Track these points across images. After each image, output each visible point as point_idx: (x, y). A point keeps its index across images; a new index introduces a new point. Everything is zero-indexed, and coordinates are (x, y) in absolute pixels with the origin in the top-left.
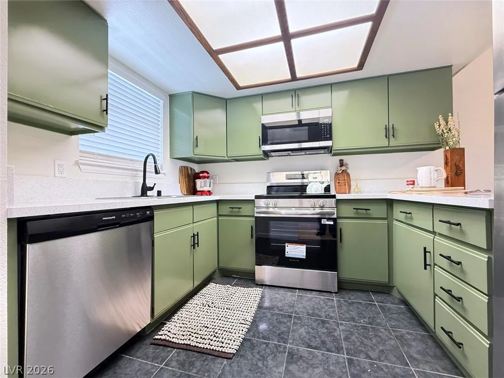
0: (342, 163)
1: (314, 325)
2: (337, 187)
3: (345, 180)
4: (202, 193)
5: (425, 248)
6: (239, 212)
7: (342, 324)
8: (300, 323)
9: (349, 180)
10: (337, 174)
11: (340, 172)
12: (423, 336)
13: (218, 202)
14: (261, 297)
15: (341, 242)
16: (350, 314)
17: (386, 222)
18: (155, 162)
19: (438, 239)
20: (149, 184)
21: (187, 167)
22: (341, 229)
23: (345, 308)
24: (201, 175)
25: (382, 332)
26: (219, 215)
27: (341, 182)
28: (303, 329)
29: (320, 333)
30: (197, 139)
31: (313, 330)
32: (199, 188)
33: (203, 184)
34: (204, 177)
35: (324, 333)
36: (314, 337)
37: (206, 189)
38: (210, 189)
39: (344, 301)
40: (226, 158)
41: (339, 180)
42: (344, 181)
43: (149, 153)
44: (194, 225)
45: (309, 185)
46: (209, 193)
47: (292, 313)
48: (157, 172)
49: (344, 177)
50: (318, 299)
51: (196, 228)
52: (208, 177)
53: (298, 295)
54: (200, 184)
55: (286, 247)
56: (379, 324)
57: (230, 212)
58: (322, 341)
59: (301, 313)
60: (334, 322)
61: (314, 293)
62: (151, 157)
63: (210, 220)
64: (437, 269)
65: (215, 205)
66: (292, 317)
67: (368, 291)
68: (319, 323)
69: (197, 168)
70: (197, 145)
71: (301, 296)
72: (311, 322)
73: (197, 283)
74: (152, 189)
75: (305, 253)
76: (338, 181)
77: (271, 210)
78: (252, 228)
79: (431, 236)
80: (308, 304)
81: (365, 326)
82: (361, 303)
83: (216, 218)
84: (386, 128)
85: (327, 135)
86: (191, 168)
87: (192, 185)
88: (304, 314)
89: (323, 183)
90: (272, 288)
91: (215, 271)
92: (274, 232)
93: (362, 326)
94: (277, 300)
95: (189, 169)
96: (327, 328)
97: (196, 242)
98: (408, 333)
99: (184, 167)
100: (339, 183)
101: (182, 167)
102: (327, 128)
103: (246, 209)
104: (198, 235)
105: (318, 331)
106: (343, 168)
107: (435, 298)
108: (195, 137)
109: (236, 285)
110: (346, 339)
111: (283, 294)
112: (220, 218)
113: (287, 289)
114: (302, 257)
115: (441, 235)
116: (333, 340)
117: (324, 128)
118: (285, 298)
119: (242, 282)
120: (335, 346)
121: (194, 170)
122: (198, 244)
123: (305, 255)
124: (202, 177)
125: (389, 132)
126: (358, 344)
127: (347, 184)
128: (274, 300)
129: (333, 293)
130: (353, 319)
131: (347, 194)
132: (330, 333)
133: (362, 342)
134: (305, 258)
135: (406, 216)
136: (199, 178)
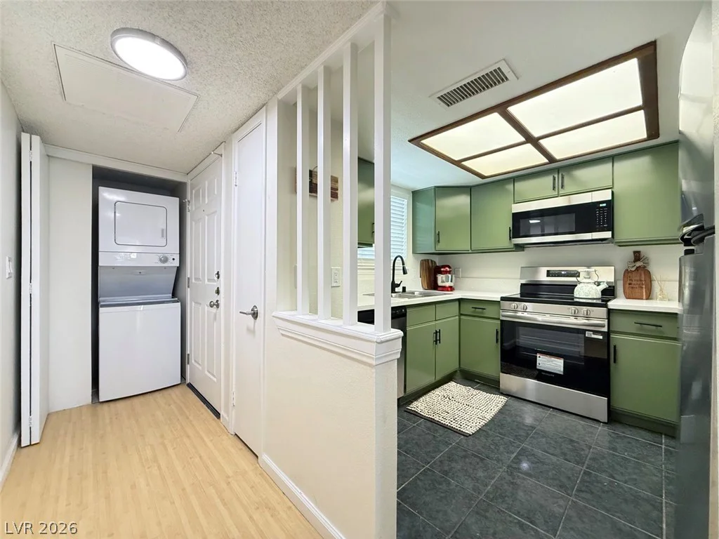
0: (637, 256)
1: (560, 440)
2: (627, 291)
3: (641, 281)
4: (444, 288)
6: (482, 313)
7: (595, 449)
8: (543, 435)
9: (648, 281)
10: (627, 272)
11: (633, 269)
13: (460, 301)
15: (615, 362)
16: (612, 445)
18: (403, 264)
20: (397, 282)
21: (428, 260)
22: (615, 347)
23: (609, 438)
24: (442, 269)
25: (649, 469)
26: (461, 314)
27: (634, 282)
30: (439, 234)
31: (556, 443)
32: (440, 284)
33: (444, 279)
34: (446, 272)
35: (568, 449)
37: (448, 284)
38: (452, 284)
39: (614, 433)
40: (470, 252)
41: (631, 280)
42: (639, 282)
43: (396, 255)
44: (437, 322)
45: (579, 286)
46: (451, 289)
47: (536, 425)
48: (405, 272)
49: (641, 275)
50: (576, 423)
51: (438, 325)
52: (449, 272)
53: (550, 414)
54: (441, 280)
55: (538, 358)
56: (649, 462)
57: (473, 312)
58: (562, 452)
60: (587, 445)
62: (399, 258)
63: (452, 319)
65: (457, 303)
66: (534, 429)
68: (565, 441)
69: (438, 261)
70: (439, 241)
71: (554, 415)
73: (438, 378)
74: (398, 285)
75: (562, 368)
76: (629, 282)
77: (520, 314)
78: (497, 332)
80: (559, 423)
81: (627, 458)
83: (457, 317)
85: (604, 224)
86: (432, 261)
87: (432, 278)
89: (599, 284)
90: (519, 400)
91: (456, 371)
92: (524, 339)
93: (622, 457)
95: (430, 262)
97: (438, 338)
99: (425, 260)
100: (630, 284)
101: (422, 260)
102: (603, 215)
103: (490, 311)
104: (439, 332)
106: (638, 264)
108: (437, 232)
109: (477, 389)
110: (593, 459)
111: (531, 408)
112: (462, 317)
113: (538, 405)
114: (558, 372)
116: (577, 455)
117: (599, 216)
118: (532, 412)
119: (485, 388)
120: (576, 459)
121: (435, 262)
122: (440, 340)
123: (562, 370)
124: (443, 271)
126: (606, 466)
127: (644, 286)
128: (519, 410)
129: (601, 422)
130: (613, 449)
131: (645, 301)
133: (612, 467)
134: (562, 373)
136: (441, 273)
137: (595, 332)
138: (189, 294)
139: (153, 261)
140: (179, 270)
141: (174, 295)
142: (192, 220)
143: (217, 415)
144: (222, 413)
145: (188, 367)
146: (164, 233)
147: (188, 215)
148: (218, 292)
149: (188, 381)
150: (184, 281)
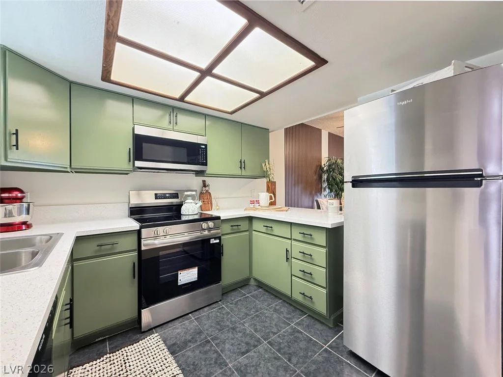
0: (205, 185)
1: (230, 335)
4: (10, 227)
5: (287, 249)
6: (111, 249)
7: (244, 322)
8: (221, 341)
9: (211, 199)
10: (202, 194)
11: (205, 192)
12: (281, 303)
14: (162, 342)
15: (223, 255)
16: (242, 312)
17: (247, 233)
19: (294, 243)
22: (223, 245)
23: (235, 309)
24: (4, 196)
25: (266, 313)
26: (73, 261)
27: (205, 200)
28: (227, 344)
29: (239, 339)
30: (16, 134)
31: (233, 340)
33: (15, 211)
34: (14, 199)
35: (242, 337)
36: (239, 344)
37: (20, 219)
39: (230, 304)
40: (69, 170)
42: (207, 200)
45: (184, 206)
47: (206, 338)
49: (207, 196)
50: (214, 313)
52: (22, 199)
53: (195, 319)
55: (179, 275)
56: (261, 309)
57: (97, 251)
58: (246, 343)
59: (213, 332)
60: (240, 324)
61: (206, 309)
64: (293, 260)
66: (210, 342)
67: (236, 289)
68: (232, 332)
70: (16, 146)
71: (198, 318)
72: (226, 335)
75: (197, 275)
76: (203, 200)
79: (289, 241)
80: (210, 321)
81: (257, 315)
82: (240, 300)
84: (241, 162)
85: (203, 160)
88: (216, 332)
89: (196, 203)
90: (165, 326)
93: (255, 316)
94: (182, 334)
96: (240, 332)
98: (276, 305)
102: (203, 154)
105: (237, 338)
106: (206, 189)
107: (291, 277)
110: (256, 330)
111: (181, 325)
112: (76, 264)
113: (181, 320)
114: (194, 280)
115: (294, 240)
116: (250, 337)
117: (201, 154)
118: (187, 329)
119: (119, 340)
120: (255, 341)
123: (197, 277)
124: (8, 198)
125: (242, 165)
126: (263, 329)
127: (209, 202)
128: (178, 336)
129: (218, 302)
130: (247, 315)
132: (245, 334)
133: (264, 327)
134: (196, 279)
135: (267, 229)
137: (215, 238)
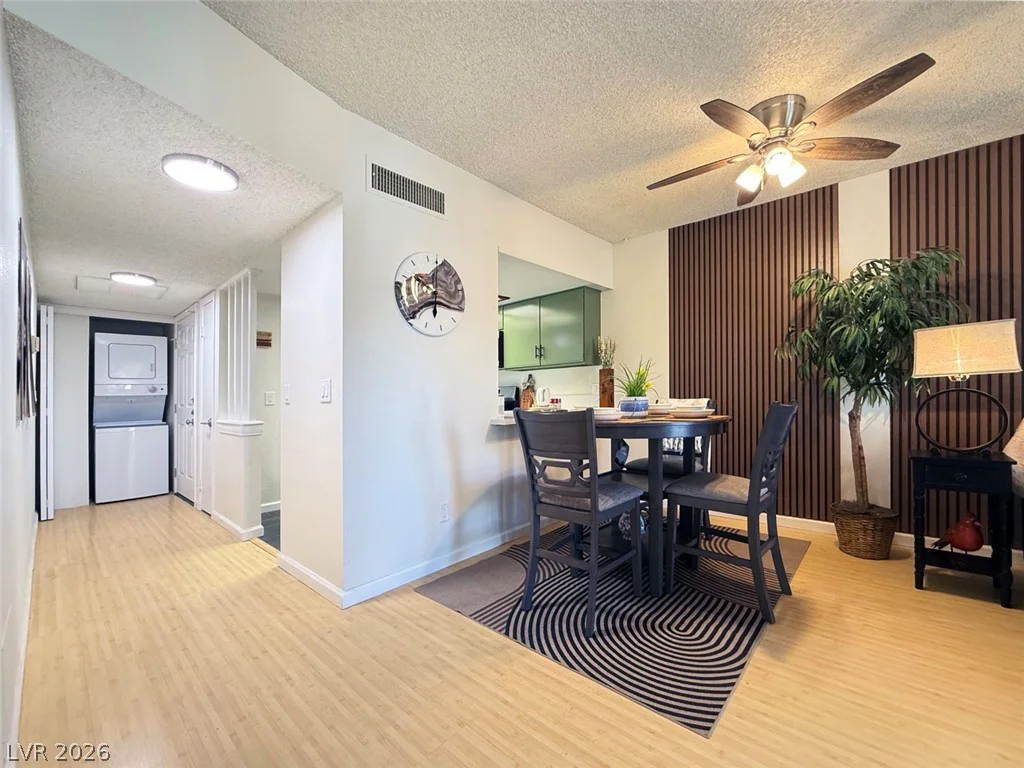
84: (537, 348)
138: (175, 418)
139: (143, 392)
140: (168, 398)
141: (165, 419)
142: (178, 356)
143: (192, 503)
144: (195, 501)
145: (175, 480)
146: (153, 368)
147: (176, 351)
148: (192, 413)
149: (175, 491)
150: (172, 408)
